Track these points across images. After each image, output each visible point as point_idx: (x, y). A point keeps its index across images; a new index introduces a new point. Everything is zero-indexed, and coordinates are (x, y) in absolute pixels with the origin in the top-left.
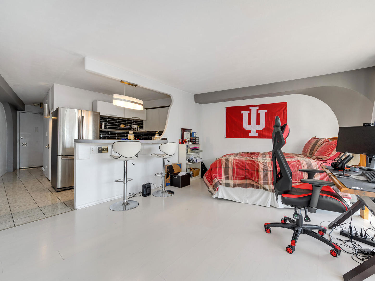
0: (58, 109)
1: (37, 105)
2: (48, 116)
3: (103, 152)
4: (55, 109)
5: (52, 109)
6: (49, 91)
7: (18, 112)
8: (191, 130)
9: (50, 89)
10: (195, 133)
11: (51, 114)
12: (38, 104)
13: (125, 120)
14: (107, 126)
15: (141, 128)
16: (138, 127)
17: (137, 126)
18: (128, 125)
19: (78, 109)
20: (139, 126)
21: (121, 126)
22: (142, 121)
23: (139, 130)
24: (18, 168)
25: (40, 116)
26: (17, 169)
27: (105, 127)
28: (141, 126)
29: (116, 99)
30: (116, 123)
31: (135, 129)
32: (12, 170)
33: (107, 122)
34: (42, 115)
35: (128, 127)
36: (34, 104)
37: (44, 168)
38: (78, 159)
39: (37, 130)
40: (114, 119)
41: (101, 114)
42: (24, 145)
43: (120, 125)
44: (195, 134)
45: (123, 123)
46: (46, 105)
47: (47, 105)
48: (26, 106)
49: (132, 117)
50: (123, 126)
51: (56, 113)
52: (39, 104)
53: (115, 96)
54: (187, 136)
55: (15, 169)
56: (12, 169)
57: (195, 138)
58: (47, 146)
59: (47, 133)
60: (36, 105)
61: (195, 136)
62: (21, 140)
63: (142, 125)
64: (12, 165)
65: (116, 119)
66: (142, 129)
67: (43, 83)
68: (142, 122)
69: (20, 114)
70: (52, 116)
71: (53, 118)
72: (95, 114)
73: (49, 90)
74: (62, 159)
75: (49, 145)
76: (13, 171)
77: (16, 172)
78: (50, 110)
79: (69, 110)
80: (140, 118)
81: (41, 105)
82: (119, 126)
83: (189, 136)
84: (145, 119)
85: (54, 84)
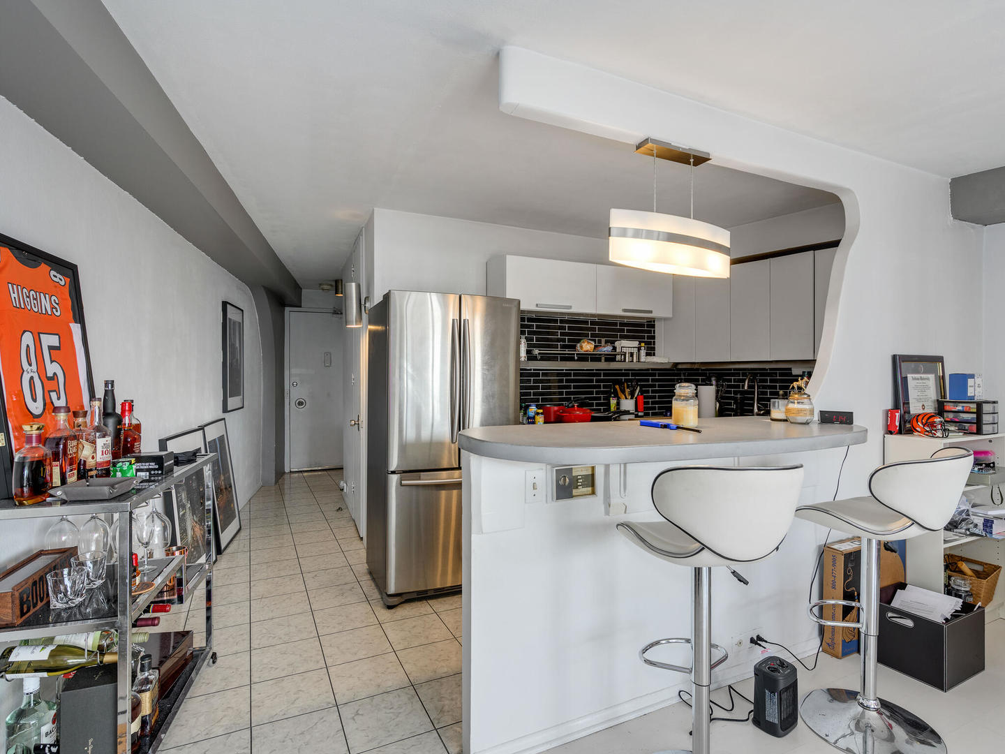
0: (387, 297)
1: (329, 287)
2: (356, 324)
3: (575, 492)
4: (377, 298)
5: (367, 298)
6: (360, 236)
7: (287, 309)
8: (940, 359)
9: (361, 231)
10: (972, 376)
11: (365, 316)
12: (331, 285)
13: (593, 323)
14: (536, 352)
15: (651, 352)
16: (639, 349)
17: (636, 344)
18: (603, 340)
19: (443, 292)
20: (643, 344)
21: (581, 347)
22: (651, 324)
23: (643, 358)
24: (287, 470)
25: (335, 318)
26: (284, 473)
27: (528, 352)
28: (650, 343)
29: (623, 233)
30: (562, 334)
31: (632, 355)
32: (274, 480)
33: (534, 333)
34: (340, 316)
35: (607, 349)
36: (320, 285)
37: (345, 485)
38: (481, 531)
39: (328, 360)
40: (556, 321)
41: (523, 307)
42: (300, 403)
43: (579, 341)
44: (970, 382)
45: (587, 335)
46: (351, 286)
47: (354, 285)
48: (304, 292)
49: (625, 310)
50: (587, 346)
51: (382, 313)
52: (334, 284)
53: (619, 219)
54: (923, 394)
55: (280, 473)
56: (273, 475)
57: (979, 405)
58: (353, 422)
59: (353, 377)
60: (326, 287)
61: (970, 392)
62: (294, 393)
63: (654, 337)
64: (273, 464)
65: (562, 321)
66: (654, 355)
67: (343, 214)
68: (653, 326)
69: (291, 315)
70: (370, 323)
71: (372, 327)
72: (498, 305)
73: (360, 234)
74: (401, 485)
75: (361, 419)
76: (276, 482)
77: (283, 484)
78: (363, 302)
79: (414, 294)
80: (651, 312)
81: (338, 285)
82: (574, 347)
83: (932, 394)
84: (671, 316)
85: (373, 210)
